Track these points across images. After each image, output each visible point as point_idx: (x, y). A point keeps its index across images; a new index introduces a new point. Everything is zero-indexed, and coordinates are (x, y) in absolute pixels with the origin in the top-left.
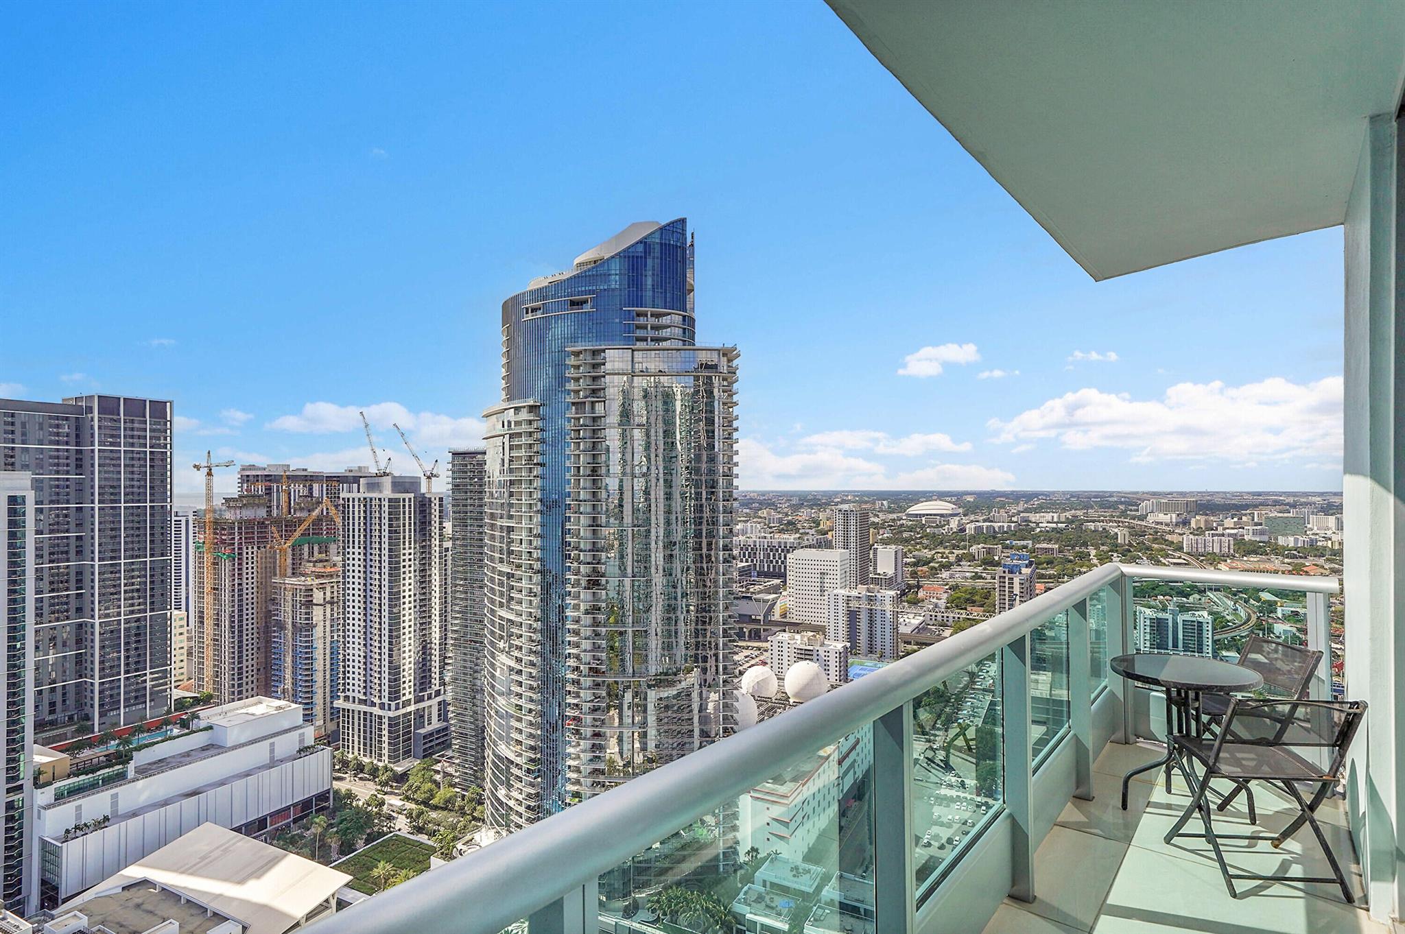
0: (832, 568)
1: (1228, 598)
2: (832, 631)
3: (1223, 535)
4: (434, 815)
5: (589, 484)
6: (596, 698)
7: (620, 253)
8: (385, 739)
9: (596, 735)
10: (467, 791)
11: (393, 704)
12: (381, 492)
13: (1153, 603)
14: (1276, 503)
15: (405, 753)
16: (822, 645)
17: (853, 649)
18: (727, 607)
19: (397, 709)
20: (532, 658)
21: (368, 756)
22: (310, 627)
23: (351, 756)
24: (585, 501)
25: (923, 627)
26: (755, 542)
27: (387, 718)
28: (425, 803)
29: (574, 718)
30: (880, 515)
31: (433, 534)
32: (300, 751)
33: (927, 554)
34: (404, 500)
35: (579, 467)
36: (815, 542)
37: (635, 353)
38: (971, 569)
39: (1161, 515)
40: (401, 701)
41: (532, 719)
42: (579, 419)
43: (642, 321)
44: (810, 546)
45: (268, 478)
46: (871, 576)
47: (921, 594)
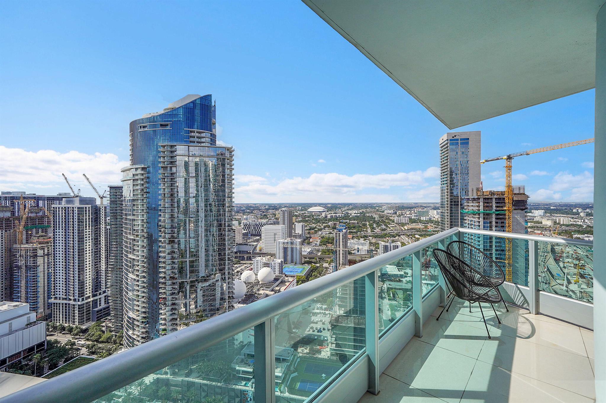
0: (278, 232)
1: (406, 237)
2: (278, 256)
3: (406, 217)
4: (100, 345)
5: (169, 201)
6: (173, 289)
7: (182, 106)
8: (77, 315)
9: (174, 304)
10: (117, 333)
11: (81, 299)
12: (73, 204)
13: (385, 240)
14: (421, 206)
15: (87, 320)
16: (273, 261)
17: (285, 261)
18: (230, 249)
19: (83, 300)
20: (144, 274)
21: (68, 323)
22: (36, 267)
23: (58, 324)
24: (168, 208)
25: (311, 252)
26: (250, 223)
27: (77, 306)
28: (97, 341)
29: (164, 298)
30: (298, 212)
31: (101, 223)
32: (27, 325)
33: (314, 225)
34: (86, 208)
35: (165, 194)
36: (273, 222)
37: (190, 147)
38: (329, 231)
39: (389, 211)
40: (85, 297)
41: (144, 300)
42: (165, 173)
43: (193, 134)
44: (271, 224)
45: (13, 198)
46: (293, 234)
47: (311, 240)
